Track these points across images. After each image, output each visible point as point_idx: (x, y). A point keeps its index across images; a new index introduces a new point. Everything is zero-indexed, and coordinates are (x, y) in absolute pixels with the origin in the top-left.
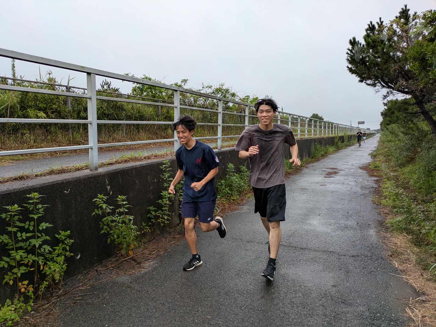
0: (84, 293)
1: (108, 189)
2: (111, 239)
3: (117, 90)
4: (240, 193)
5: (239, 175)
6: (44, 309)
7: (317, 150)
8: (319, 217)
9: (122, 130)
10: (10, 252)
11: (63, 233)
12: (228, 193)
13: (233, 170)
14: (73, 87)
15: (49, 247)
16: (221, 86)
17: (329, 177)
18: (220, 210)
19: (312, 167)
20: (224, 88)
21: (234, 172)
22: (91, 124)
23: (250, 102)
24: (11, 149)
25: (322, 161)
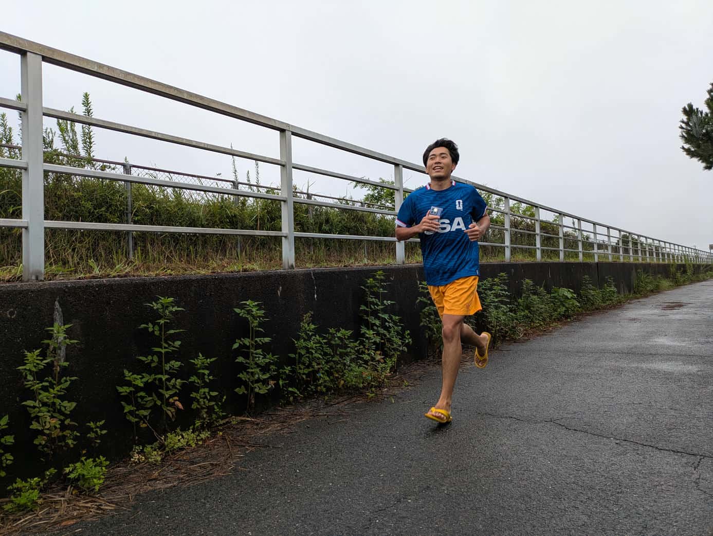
7: (642, 282)
14: (313, 195)
17: (670, 310)
18: (522, 334)
25: (654, 296)
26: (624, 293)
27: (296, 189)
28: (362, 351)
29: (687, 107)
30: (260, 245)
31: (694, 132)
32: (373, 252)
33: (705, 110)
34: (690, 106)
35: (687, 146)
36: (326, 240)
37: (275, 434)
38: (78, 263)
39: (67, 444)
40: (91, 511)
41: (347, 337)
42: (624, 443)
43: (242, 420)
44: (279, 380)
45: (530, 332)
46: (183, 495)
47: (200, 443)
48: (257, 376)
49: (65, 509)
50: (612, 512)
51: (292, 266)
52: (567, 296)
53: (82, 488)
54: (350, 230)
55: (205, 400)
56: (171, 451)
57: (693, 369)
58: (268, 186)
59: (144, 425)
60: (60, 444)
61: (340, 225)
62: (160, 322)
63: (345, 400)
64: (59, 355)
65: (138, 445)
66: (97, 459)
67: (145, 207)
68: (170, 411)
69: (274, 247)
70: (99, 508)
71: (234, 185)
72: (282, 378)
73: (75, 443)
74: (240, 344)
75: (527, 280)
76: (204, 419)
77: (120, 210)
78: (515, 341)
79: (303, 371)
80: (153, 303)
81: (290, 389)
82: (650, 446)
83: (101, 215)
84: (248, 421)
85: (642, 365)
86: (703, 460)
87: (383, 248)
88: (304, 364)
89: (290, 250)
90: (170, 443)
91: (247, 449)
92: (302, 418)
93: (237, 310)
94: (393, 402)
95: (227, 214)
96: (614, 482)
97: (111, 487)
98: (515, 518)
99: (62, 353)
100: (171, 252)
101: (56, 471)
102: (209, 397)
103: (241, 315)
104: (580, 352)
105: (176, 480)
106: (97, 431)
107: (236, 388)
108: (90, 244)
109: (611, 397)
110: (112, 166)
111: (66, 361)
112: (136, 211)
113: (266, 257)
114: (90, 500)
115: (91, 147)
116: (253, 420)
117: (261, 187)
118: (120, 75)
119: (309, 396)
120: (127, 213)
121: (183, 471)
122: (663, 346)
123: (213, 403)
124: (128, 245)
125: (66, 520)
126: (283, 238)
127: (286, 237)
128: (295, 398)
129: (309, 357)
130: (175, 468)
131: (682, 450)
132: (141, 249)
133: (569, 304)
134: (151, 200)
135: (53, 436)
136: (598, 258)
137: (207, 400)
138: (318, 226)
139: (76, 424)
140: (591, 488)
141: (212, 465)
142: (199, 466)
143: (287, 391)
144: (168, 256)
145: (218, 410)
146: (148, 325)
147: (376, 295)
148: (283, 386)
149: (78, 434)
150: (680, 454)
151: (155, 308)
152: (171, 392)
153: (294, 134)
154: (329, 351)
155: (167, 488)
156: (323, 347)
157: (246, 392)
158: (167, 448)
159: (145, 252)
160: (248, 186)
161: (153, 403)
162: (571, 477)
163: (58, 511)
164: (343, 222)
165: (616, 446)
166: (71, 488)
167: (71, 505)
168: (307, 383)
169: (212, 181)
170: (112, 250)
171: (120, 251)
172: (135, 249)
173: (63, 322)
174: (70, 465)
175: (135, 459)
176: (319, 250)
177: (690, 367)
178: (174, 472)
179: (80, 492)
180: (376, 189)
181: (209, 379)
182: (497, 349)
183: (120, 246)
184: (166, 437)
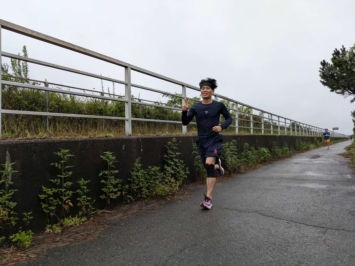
7: (301, 145)
8: (312, 172)
17: (314, 158)
19: (299, 155)
25: (306, 152)
26: (292, 150)
27: (133, 97)
28: (165, 177)
29: (322, 62)
30: (114, 125)
31: (326, 74)
32: (171, 129)
33: (331, 63)
34: (324, 61)
35: (322, 80)
36: (148, 122)
37: (120, 219)
38: (20, 132)
39: (11, 224)
40: (23, 258)
41: (157, 170)
42: (291, 222)
43: (103, 212)
44: (123, 191)
45: (247, 168)
46: (72, 249)
47: (82, 223)
48: (111, 189)
49: (10, 257)
50: (284, 255)
51: (130, 135)
52: (265, 152)
53: (19, 246)
54: (160, 118)
55: (85, 201)
56: (66, 227)
57: (324, 187)
58: (119, 95)
59: (53, 214)
60: (8, 224)
61: (155, 115)
62: (61, 162)
63: (156, 202)
64: (8, 178)
65: (49, 224)
66: (27, 231)
67: (56, 104)
68: (66, 207)
69: (122, 125)
70: (27, 257)
71: (102, 94)
72: (124, 191)
73: (16, 223)
74: (103, 173)
75: (246, 144)
76: (84, 211)
77: (42, 106)
78: (240, 173)
79: (135, 187)
80: (58, 152)
81: (128, 196)
82: (303, 224)
83: (33, 108)
84: (106, 212)
85: (300, 185)
86: (327, 230)
87: (176, 127)
88: (135, 184)
89: (129, 127)
90: (66, 223)
91: (106, 226)
92: (134, 211)
93: (102, 157)
94: (180, 202)
95: (98, 109)
96: (285, 241)
97: (34, 246)
98: (238, 259)
99: (10, 177)
100: (68, 127)
101: (5, 238)
102: (86, 200)
103: (103, 159)
104: (271, 178)
105: (68, 242)
106: (28, 217)
107: (100, 196)
108: (27, 122)
109: (285, 200)
110: (39, 83)
111: (12, 181)
112: (51, 106)
113: (117, 130)
114: (23, 252)
115: (27, 73)
116: (109, 211)
117: (115, 95)
118: (43, 37)
119: (138, 200)
120: (46, 107)
121: (72, 237)
122: (310, 176)
123: (89, 203)
124: (46, 124)
125: (10, 263)
126: (126, 121)
127: (127, 120)
128: (131, 201)
129: (138, 180)
130: (68, 236)
131: (318, 226)
132: (53, 126)
133: (266, 155)
134: (58, 101)
135: (4, 220)
136: (280, 133)
137: (86, 201)
138: (144, 115)
139: (17, 214)
140: (274, 244)
141: (87, 234)
142: (81, 235)
143: (127, 197)
144: (67, 129)
145: (91, 207)
146: (55, 163)
147: (172, 150)
148: (125, 195)
149: (18, 219)
150: (316, 227)
151: (59, 155)
152: (67, 198)
153: (132, 69)
154: (148, 177)
155: (64, 246)
156: (145, 175)
157: (105, 198)
158: (64, 226)
159: (55, 127)
160: (108, 95)
161: (57, 203)
162: (265, 239)
163: (6, 258)
164: (157, 114)
165: (287, 224)
166: (13, 246)
167: (13, 255)
168: (137, 193)
169: (90, 92)
170: (38, 125)
171: (42, 126)
172: (49, 126)
173: (10, 162)
174: (13, 235)
175: (47, 231)
176: (144, 127)
177: (323, 186)
178: (68, 238)
179: (18, 248)
180: (173, 97)
181: (87, 191)
182: (231, 177)
183: (42, 124)
184: (64, 220)
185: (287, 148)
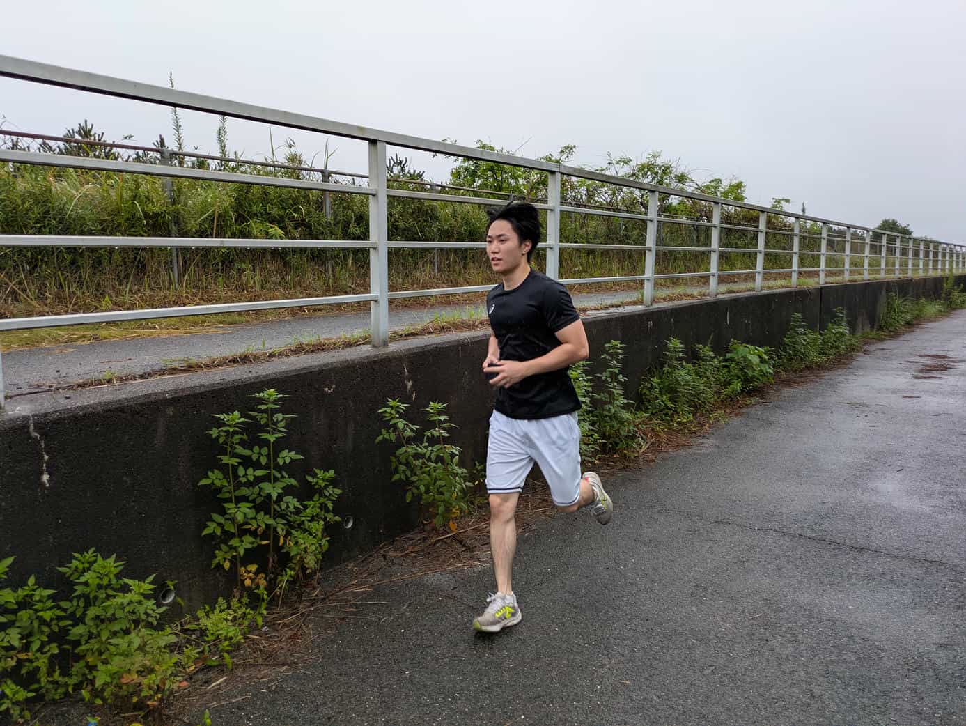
0: (361, 600)
1: (409, 387)
2: (413, 493)
3: (420, 176)
4: (696, 408)
5: (693, 366)
6: (285, 625)
7: (895, 311)
8: (900, 475)
9: (432, 262)
10: (226, 505)
11: (321, 474)
12: (666, 407)
13: (681, 355)
14: (336, 173)
15: (296, 500)
16: (652, 159)
17: (925, 378)
18: (648, 445)
19: (879, 353)
20: (660, 162)
21: (681, 359)
22: (375, 249)
23: (721, 193)
24: (218, 300)
25: (908, 336)
26: (862, 330)
32: (449, 267)
45: (664, 437)
75: (675, 341)
87: (468, 260)
100: (20, 283)
136: (825, 279)
138: (341, 227)
185: (844, 329)
